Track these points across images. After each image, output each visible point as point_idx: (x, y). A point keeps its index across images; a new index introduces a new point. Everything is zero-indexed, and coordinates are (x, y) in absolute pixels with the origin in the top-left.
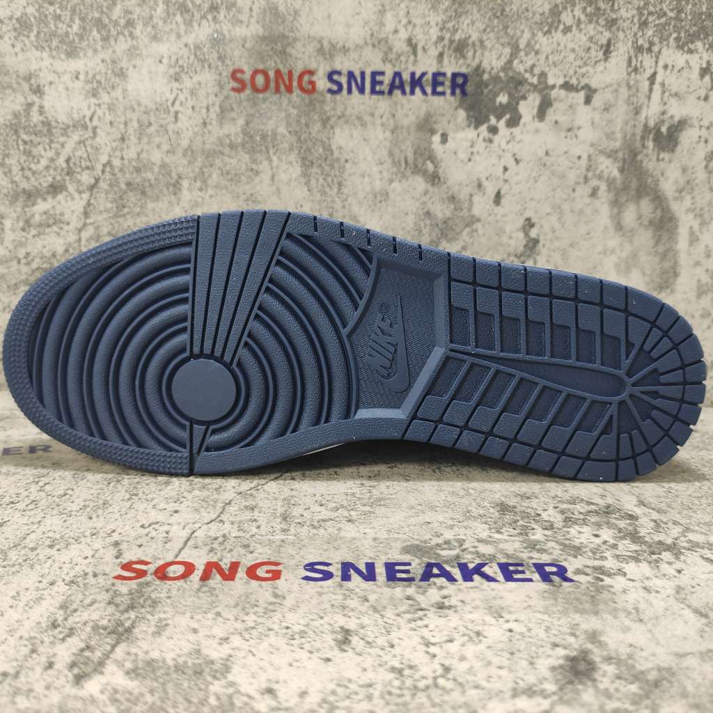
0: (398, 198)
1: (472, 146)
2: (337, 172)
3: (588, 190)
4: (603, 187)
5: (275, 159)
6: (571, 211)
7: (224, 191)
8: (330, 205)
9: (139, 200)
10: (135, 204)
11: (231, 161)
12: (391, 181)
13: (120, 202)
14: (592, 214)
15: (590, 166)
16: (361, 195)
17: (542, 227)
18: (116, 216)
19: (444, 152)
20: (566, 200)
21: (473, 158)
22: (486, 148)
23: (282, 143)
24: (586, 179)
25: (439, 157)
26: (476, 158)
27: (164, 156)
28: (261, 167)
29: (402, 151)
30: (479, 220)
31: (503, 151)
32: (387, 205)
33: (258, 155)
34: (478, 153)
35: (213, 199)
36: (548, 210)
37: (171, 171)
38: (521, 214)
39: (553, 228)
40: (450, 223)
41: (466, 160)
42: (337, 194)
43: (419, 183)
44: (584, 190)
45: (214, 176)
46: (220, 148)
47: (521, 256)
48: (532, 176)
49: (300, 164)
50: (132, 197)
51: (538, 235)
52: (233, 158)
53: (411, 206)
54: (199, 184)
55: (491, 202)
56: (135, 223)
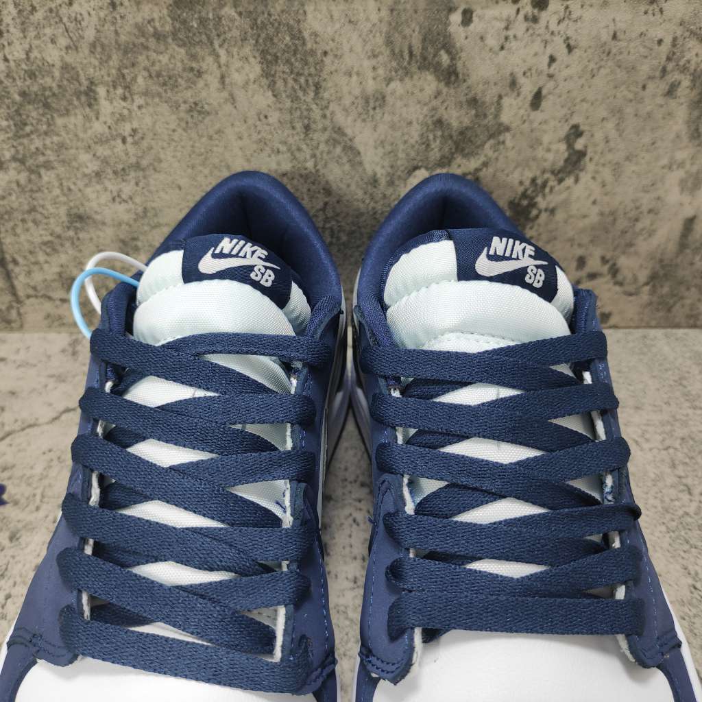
0: (399, 104)
1: (507, 28)
2: (312, 70)
3: (664, 87)
4: (686, 83)
5: (222, 52)
6: (636, 115)
7: (157, 100)
8: (305, 113)
9: (43, 115)
10: (39, 120)
11: (161, 57)
12: (389, 81)
13: (17, 118)
14: (664, 118)
15: (674, 54)
16: (347, 101)
17: (592, 136)
18: (17, 136)
19: (466, 38)
20: (631, 101)
21: (507, 45)
22: (528, 30)
23: (230, 30)
24: (664, 71)
25: (458, 45)
26: (513, 44)
27: (63, 53)
28: (204, 66)
29: (404, 37)
30: (508, 129)
31: (552, 33)
32: (383, 114)
33: (198, 49)
34: (515, 37)
35: (144, 110)
36: (604, 114)
37: (78, 75)
38: (567, 121)
39: (606, 138)
40: (469, 134)
41: (497, 48)
42: (313, 99)
43: (429, 83)
44: (657, 88)
45: (140, 80)
46: (142, 40)
47: (559, 172)
48: (590, 68)
49: (259, 59)
50: (33, 112)
51: (586, 147)
52: (161, 53)
53: (416, 113)
54: (120, 91)
55: (527, 105)
56: (44, 145)
